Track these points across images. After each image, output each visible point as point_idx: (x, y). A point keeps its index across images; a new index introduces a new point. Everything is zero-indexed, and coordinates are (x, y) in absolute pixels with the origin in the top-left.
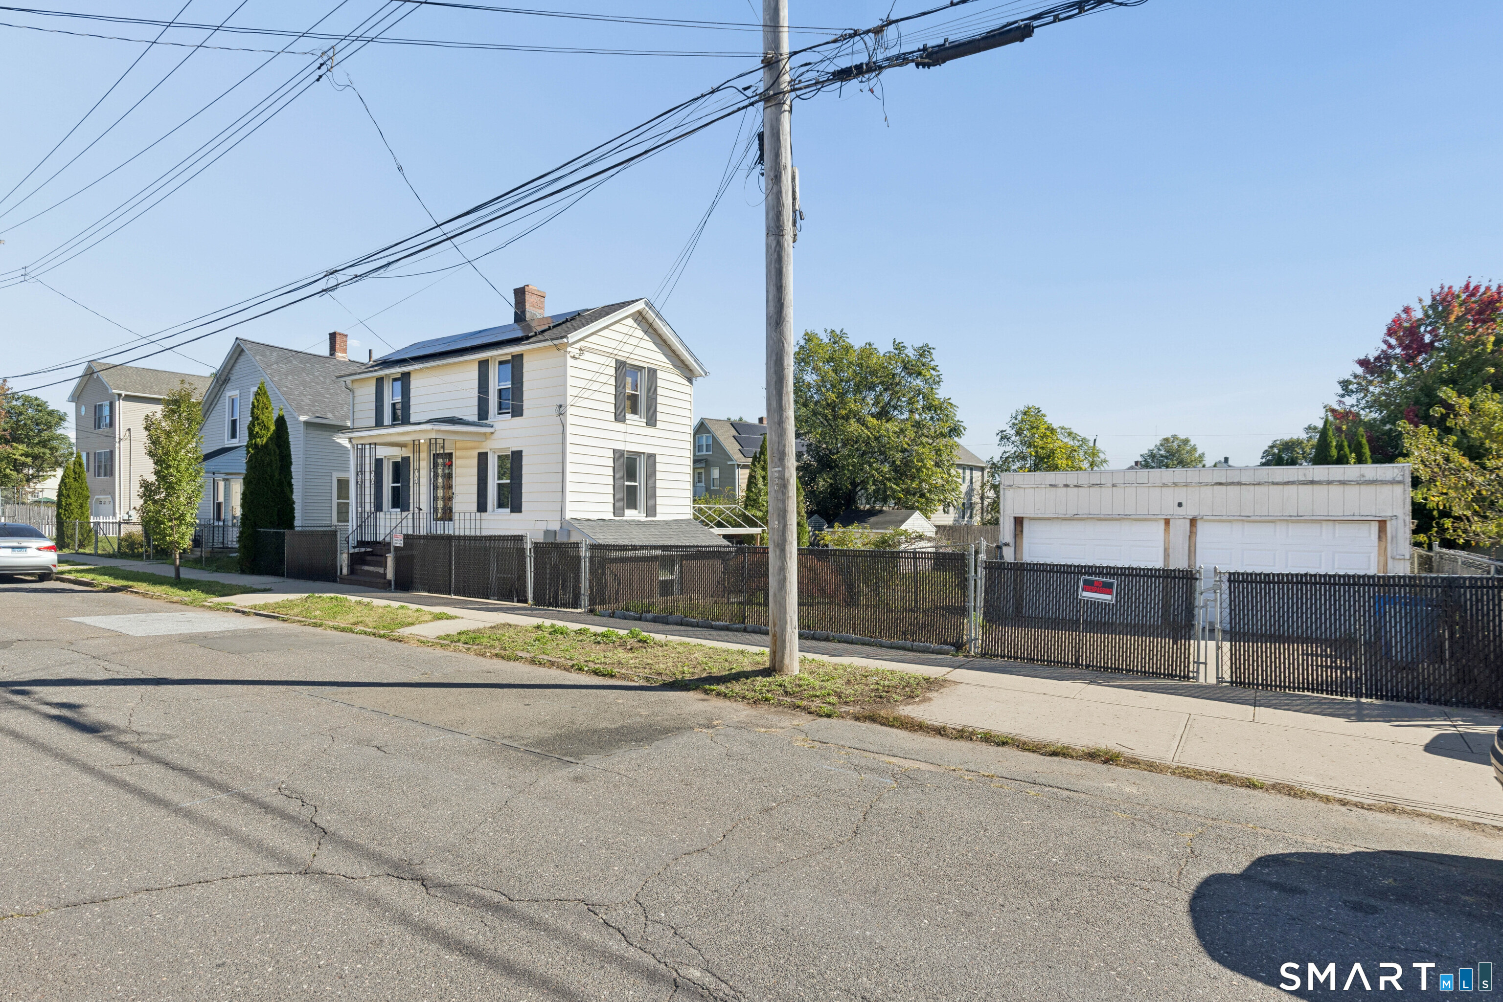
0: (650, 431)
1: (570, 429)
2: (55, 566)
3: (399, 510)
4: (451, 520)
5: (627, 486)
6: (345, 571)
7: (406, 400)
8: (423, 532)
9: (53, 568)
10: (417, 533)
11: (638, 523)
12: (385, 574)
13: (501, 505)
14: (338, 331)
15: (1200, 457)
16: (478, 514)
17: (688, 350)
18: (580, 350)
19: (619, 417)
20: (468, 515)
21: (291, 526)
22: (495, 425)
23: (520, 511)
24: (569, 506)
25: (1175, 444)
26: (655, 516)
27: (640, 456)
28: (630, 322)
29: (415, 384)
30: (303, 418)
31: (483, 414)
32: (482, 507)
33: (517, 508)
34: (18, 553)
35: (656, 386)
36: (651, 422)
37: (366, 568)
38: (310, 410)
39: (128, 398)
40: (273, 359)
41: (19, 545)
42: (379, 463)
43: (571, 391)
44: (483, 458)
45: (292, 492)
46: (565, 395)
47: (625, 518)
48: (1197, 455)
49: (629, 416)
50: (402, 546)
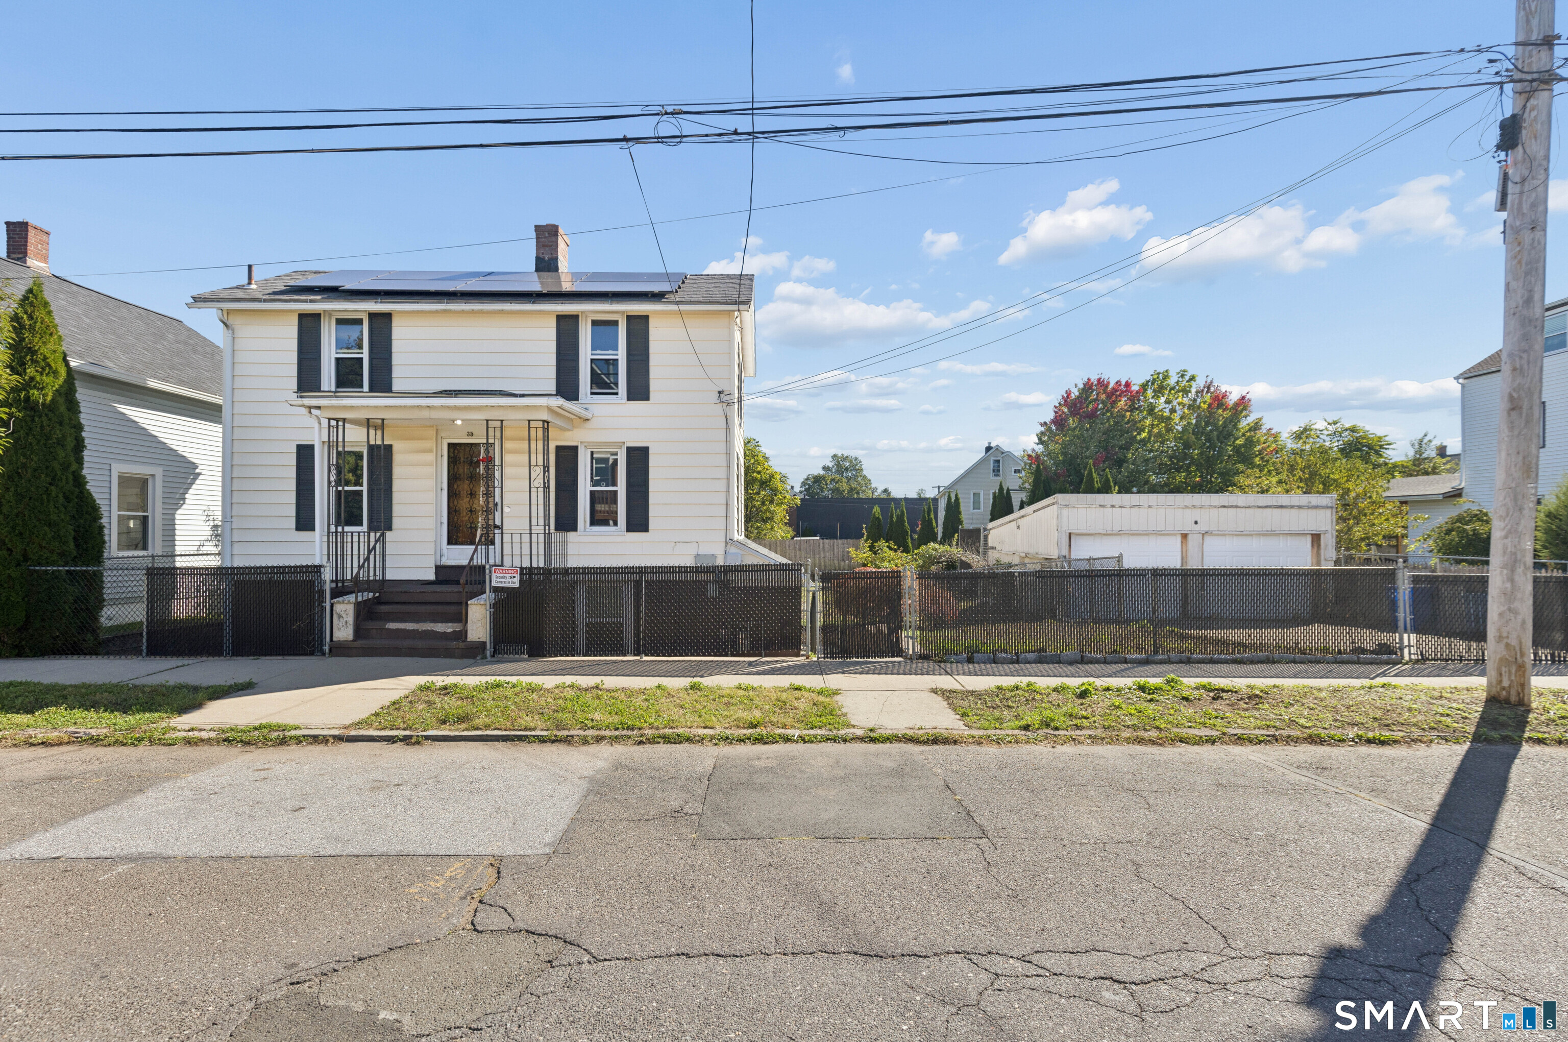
3: (364, 529)
6: (346, 635)
7: (381, 355)
16: (560, 534)
22: (592, 408)
23: (646, 530)
29: (405, 332)
31: (567, 391)
33: (639, 525)
37: (395, 625)
46: (731, 379)
50: (517, 585)
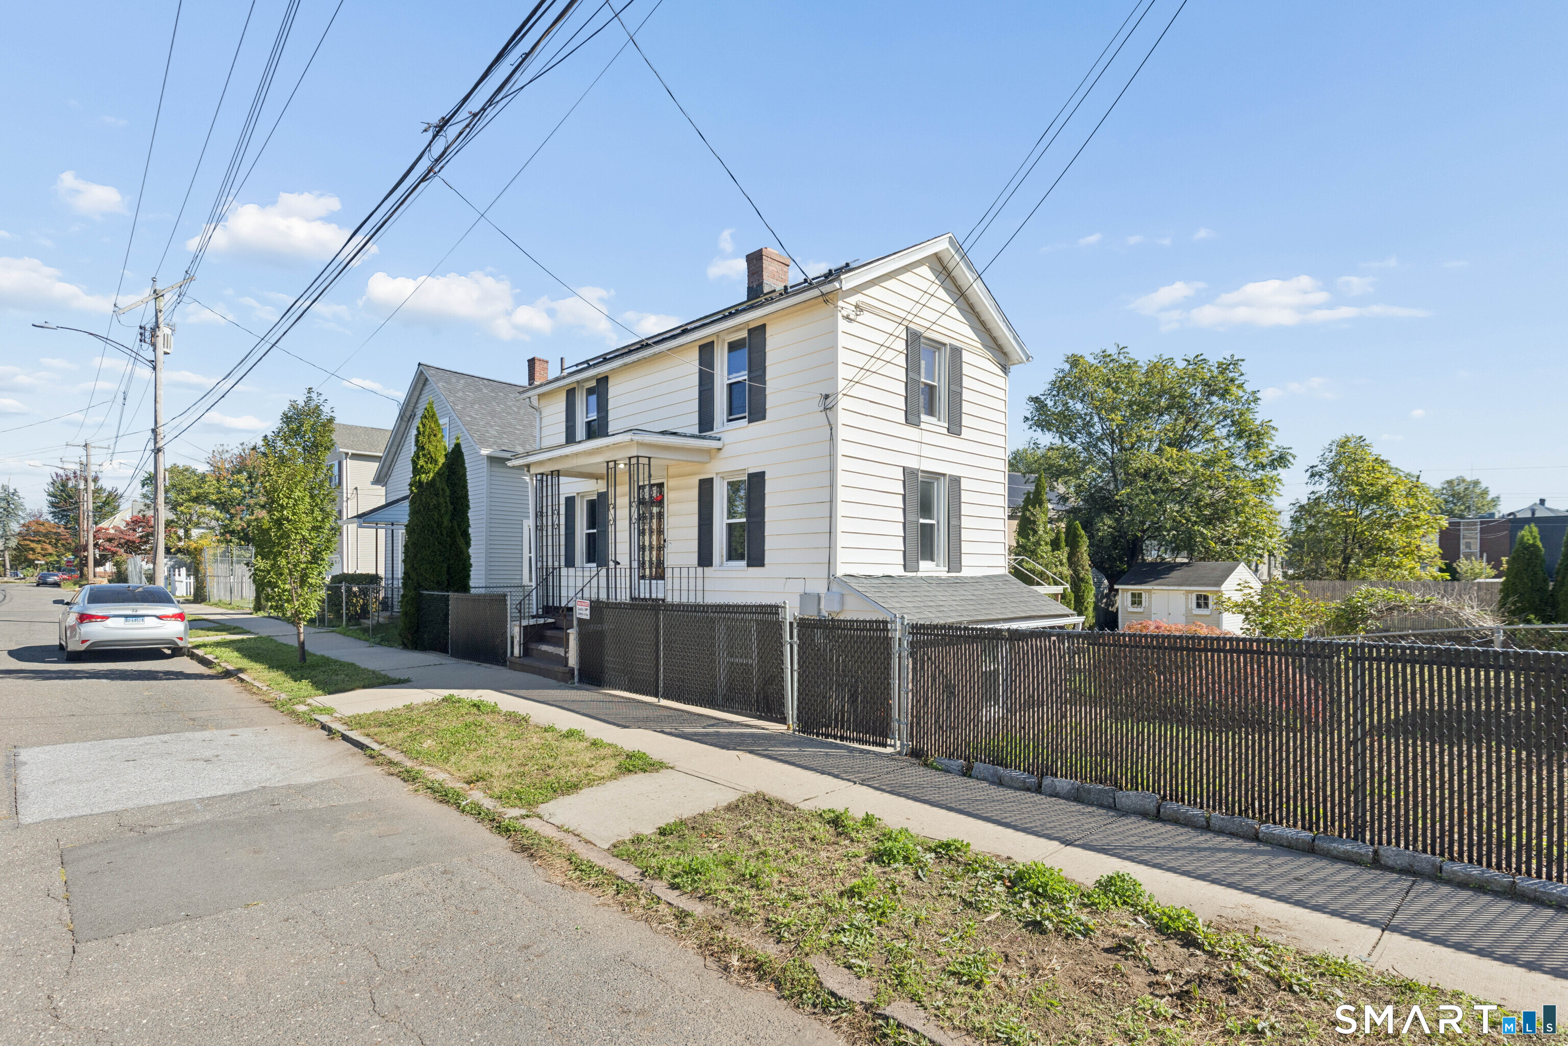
0: (952, 441)
1: (842, 433)
2: (181, 639)
3: (595, 565)
4: (663, 578)
5: (922, 524)
6: (516, 652)
7: (603, 414)
8: (623, 596)
9: (178, 641)
10: (612, 600)
11: (939, 581)
12: (567, 659)
13: (730, 558)
14: (538, 356)
15: (1493, 500)
16: (700, 569)
17: (1006, 320)
18: (857, 306)
19: (911, 418)
20: (684, 571)
21: (465, 588)
22: (724, 436)
23: (762, 565)
24: (842, 556)
25: (1462, 487)
26: (960, 571)
27: (937, 479)
28: (925, 270)
29: (615, 390)
30: (485, 452)
31: (706, 422)
32: (705, 559)
33: (756, 559)
34: (132, 624)
35: (961, 374)
36: (955, 428)
37: (544, 648)
38: (495, 443)
39: (356, 457)
40: (460, 386)
41: (134, 613)
42: (570, 501)
43: (843, 372)
44: (706, 488)
45: (468, 544)
46: (834, 378)
47: (919, 574)
48: (1489, 498)
49: (924, 417)
50: (588, 617)
